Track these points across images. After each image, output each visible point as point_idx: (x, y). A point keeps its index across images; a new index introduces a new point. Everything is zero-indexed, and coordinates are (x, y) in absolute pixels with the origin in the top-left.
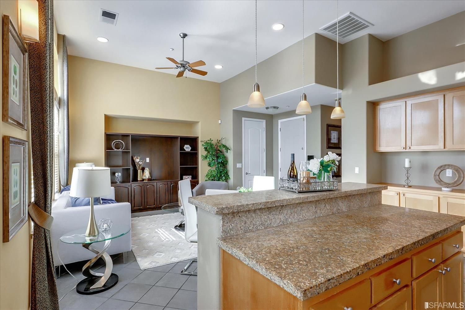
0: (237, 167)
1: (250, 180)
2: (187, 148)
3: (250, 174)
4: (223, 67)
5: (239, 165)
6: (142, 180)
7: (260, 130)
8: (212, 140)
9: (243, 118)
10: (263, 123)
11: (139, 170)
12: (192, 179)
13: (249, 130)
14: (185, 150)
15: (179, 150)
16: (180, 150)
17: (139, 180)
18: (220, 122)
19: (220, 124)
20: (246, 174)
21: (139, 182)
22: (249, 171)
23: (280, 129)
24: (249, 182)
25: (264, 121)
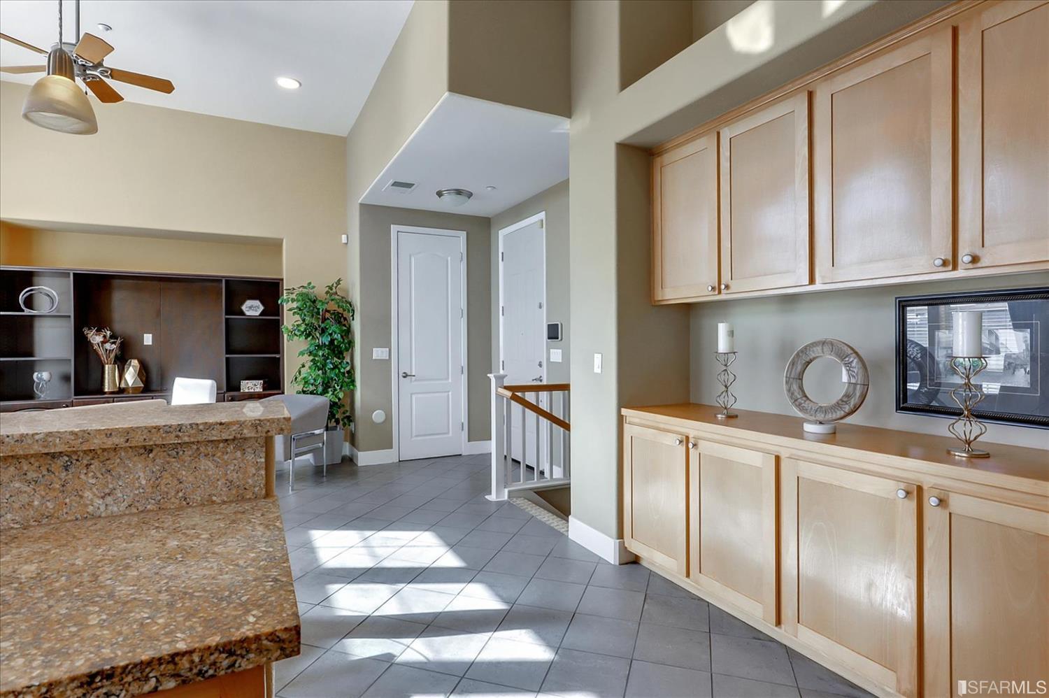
0: (374, 358)
1: (415, 393)
2: (250, 307)
3: (414, 376)
4: (300, 84)
5: (379, 353)
6: (116, 390)
7: (449, 258)
8: (314, 287)
9: (392, 226)
10: (459, 240)
11: (107, 366)
12: (263, 390)
13: (413, 259)
14: (242, 313)
15: (224, 314)
16: (226, 314)
17: (106, 390)
18: (344, 238)
19: (347, 244)
20: (404, 377)
21: (106, 396)
22: (411, 370)
23: (503, 253)
24: (414, 397)
25: (463, 235)
